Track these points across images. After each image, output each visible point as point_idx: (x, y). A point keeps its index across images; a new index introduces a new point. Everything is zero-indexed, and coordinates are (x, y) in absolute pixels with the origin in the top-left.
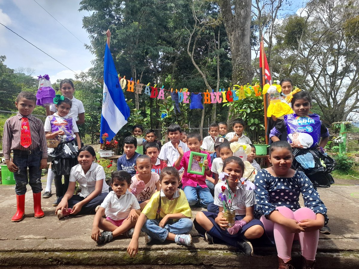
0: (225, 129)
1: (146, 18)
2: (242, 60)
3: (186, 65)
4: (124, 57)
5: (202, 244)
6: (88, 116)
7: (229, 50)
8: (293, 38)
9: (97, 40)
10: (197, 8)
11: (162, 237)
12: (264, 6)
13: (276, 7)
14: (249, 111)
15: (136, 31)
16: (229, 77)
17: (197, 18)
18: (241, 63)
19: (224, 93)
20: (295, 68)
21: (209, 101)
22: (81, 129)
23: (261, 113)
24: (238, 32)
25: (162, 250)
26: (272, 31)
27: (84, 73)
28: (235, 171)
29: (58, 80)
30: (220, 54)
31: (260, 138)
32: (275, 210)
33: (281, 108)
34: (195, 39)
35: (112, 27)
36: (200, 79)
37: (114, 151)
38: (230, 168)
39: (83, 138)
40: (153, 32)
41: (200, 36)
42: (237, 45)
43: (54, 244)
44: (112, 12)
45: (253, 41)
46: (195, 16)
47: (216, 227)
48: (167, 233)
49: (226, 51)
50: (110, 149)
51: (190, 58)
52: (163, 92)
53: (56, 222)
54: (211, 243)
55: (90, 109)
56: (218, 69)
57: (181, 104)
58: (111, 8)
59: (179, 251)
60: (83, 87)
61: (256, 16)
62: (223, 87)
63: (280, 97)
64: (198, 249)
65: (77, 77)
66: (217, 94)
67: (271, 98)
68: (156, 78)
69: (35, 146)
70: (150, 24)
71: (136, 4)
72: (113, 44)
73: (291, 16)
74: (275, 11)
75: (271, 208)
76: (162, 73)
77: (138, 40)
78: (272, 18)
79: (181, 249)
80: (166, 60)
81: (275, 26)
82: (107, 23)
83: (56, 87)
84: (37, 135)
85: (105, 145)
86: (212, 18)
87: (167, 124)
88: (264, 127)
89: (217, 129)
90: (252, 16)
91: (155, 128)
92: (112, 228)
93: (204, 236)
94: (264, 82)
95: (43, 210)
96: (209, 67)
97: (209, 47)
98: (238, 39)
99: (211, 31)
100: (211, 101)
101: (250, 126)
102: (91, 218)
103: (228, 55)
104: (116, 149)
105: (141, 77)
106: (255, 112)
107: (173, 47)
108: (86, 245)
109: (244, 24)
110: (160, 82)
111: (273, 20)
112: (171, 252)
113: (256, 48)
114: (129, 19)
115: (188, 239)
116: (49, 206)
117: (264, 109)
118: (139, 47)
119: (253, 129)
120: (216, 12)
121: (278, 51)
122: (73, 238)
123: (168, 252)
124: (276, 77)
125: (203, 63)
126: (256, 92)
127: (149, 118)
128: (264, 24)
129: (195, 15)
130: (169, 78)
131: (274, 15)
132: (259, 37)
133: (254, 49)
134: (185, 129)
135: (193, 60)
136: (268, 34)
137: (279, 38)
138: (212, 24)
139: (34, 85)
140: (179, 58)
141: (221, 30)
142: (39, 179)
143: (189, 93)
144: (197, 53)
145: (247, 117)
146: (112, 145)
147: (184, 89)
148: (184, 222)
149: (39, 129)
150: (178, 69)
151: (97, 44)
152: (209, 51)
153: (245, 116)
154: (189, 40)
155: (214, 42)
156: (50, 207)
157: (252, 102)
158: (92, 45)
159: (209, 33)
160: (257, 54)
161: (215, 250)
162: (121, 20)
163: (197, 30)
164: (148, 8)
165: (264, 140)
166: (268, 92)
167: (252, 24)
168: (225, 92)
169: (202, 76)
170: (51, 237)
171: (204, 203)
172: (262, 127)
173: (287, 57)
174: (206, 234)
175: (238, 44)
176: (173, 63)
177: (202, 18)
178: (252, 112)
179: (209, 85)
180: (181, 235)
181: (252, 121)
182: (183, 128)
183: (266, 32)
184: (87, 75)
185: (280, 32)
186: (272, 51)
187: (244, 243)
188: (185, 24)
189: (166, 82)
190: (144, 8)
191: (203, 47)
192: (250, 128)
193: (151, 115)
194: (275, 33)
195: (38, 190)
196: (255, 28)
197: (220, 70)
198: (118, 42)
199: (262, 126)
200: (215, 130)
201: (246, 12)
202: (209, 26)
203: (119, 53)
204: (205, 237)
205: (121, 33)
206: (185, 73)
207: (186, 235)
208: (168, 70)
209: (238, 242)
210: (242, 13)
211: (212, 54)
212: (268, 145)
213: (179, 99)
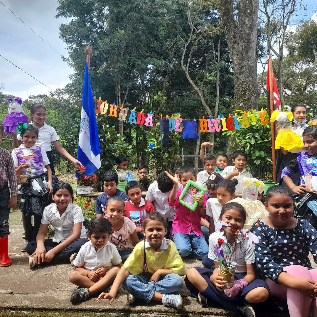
0: (224, 162)
1: (134, 26)
2: (246, 78)
3: (180, 80)
4: (107, 72)
5: (195, 306)
6: (64, 141)
7: (231, 62)
8: (308, 49)
9: (75, 51)
10: (194, 14)
11: (146, 296)
12: (273, 11)
13: (288, 12)
14: (253, 142)
15: (122, 40)
16: (231, 95)
17: (193, 26)
18: (245, 81)
19: (224, 120)
20: (311, 85)
21: (206, 129)
22: (55, 156)
23: (268, 145)
24: (242, 45)
25: (147, 312)
26: (283, 41)
27: (60, 90)
28: (236, 220)
29: (30, 96)
30: (220, 67)
31: (266, 175)
32: (282, 271)
33: (291, 140)
34: (191, 50)
35: (93, 36)
36: (196, 97)
37: (93, 187)
38: (229, 216)
39: (58, 165)
40: (141, 42)
41: (197, 47)
42: (240, 60)
43: (21, 301)
44: (93, 18)
45: (260, 53)
46: (191, 24)
47: (211, 287)
48: (153, 292)
49: (228, 64)
50: (89, 185)
51: (184, 73)
52: (151, 118)
53: (24, 273)
54: (205, 306)
55: (66, 131)
56: (217, 85)
57: (172, 132)
58: (93, 13)
59: (166, 315)
60: (59, 106)
61: (263, 23)
62: (224, 107)
63: (291, 126)
64: (189, 313)
65: (52, 95)
66: (216, 121)
67: (280, 127)
68: (144, 95)
69: (3, 183)
70: (137, 32)
71: (122, 10)
72: (94, 56)
73: (306, 22)
74: (287, 16)
75: (278, 270)
76: (151, 89)
77: (123, 51)
78: (284, 25)
79: (169, 312)
80: (157, 74)
81: (287, 35)
82: (88, 32)
83: (28, 105)
84: (5, 170)
85: (83, 180)
86: (211, 26)
87: (155, 156)
88: (272, 162)
89: (213, 162)
90: (259, 24)
91: (142, 154)
92: (89, 284)
93: (196, 297)
94: (272, 108)
95: (10, 257)
96: (207, 83)
97: (207, 59)
98: (242, 53)
99: (210, 40)
100: (208, 129)
101: (255, 159)
102: (64, 268)
103: (229, 68)
104: (95, 185)
105: (126, 94)
106: (261, 143)
107: (164, 59)
108: (58, 303)
109: (249, 35)
110: (148, 100)
111: (285, 28)
112: (157, 316)
113: (264, 60)
114: (114, 26)
115: (177, 300)
116: (17, 251)
117: (271, 139)
118: (125, 59)
119: (258, 163)
120: (216, 18)
121: (290, 64)
122: (44, 293)
123: (154, 315)
124: (287, 94)
125: (200, 78)
126: (263, 120)
127: (134, 143)
128: (273, 31)
129: (191, 22)
130: (159, 95)
131: (285, 21)
132: (267, 48)
133: (261, 62)
134: (177, 162)
135: (187, 74)
136: (279, 43)
137: (291, 49)
138: (211, 32)
139: (3, 102)
140: (172, 72)
141: (221, 40)
142: (6, 220)
143: (181, 120)
144: (193, 66)
145: (251, 149)
146: (91, 181)
147: (176, 114)
148: (172, 279)
149: (8, 162)
150: (170, 85)
151: (76, 56)
152: (207, 64)
153: (248, 148)
154: (183, 51)
155: (213, 53)
156: (18, 253)
157: (257, 131)
158: (69, 57)
159: (208, 44)
160: (264, 68)
161: (210, 315)
162: (104, 28)
163: (193, 39)
164: (136, 14)
165: (271, 176)
166: (277, 120)
167: (259, 33)
168: (225, 118)
169: (198, 94)
170: (18, 292)
171: (198, 253)
172: (268, 161)
173: (301, 71)
174: (199, 295)
175: (242, 59)
176: (164, 78)
177: (199, 26)
178: (258, 142)
179: (207, 104)
180: (170, 295)
181: (257, 153)
182: (175, 160)
183: (276, 42)
184: (64, 92)
185: (292, 41)
186: (283, 63)
187: (245, 308)
188: (179, 32)
189: (156, 100)
190: (132, 15)
191: (200, 59)
192: (255, 162)
193: (137, 139)
194: (286, 43)
195: (5, 234)
196: (263, 37)
197: (219, 86)
198: (100, 54)
199: (270, 160)
200: (211, 163)
201: (251, 20)
202: (207, 34)
203: (101, 66)
204: (198, 298)
205: (104, 43)
206: (178, 89)
207: (175, 296)
208: (158, 86)
209: (238, 307)
210: (247, 22)
211: (210, 67)
212: (276, 184)
213: (170, 127)
